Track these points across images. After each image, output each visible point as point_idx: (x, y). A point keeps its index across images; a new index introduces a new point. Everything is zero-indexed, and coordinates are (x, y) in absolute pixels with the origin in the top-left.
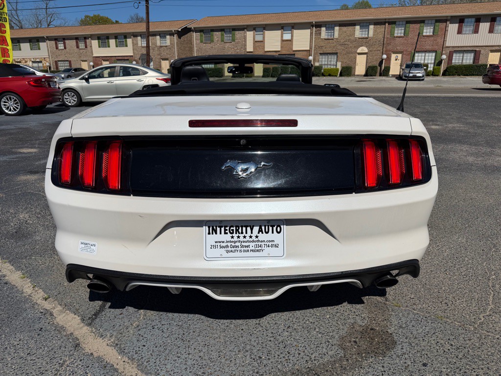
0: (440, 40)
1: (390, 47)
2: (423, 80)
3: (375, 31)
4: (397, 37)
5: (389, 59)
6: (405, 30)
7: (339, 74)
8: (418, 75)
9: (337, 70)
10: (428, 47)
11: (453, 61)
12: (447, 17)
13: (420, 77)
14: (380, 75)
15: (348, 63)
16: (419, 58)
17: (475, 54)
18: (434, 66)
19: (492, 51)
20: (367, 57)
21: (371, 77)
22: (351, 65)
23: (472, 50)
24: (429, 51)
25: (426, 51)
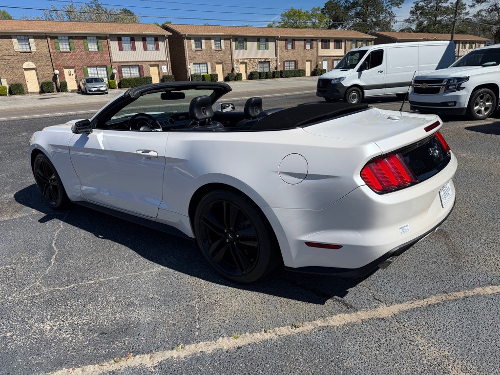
0: (107, 56)
1: (59, 62)
2: (107, 93)
3: (37, 45)
4: (63, 52)
5: (62, 74)
6: (69, 45)
7: (8, 92)
8: (102, 89)
9: (5, 88)
10: (98, 63)
11: (123, 75)
12: (106, 34)
13: (104, 91)
14: (58, 91)
15: (16, 80)
16: (92, 73)
17: (139, 68)
18: (108, 79)
19: (151, 66)
20: (37, 72)
21: (49, 94)
22: (20, 81)
23: (136, 65)
24: (100, 66)
25: (97, 66)
